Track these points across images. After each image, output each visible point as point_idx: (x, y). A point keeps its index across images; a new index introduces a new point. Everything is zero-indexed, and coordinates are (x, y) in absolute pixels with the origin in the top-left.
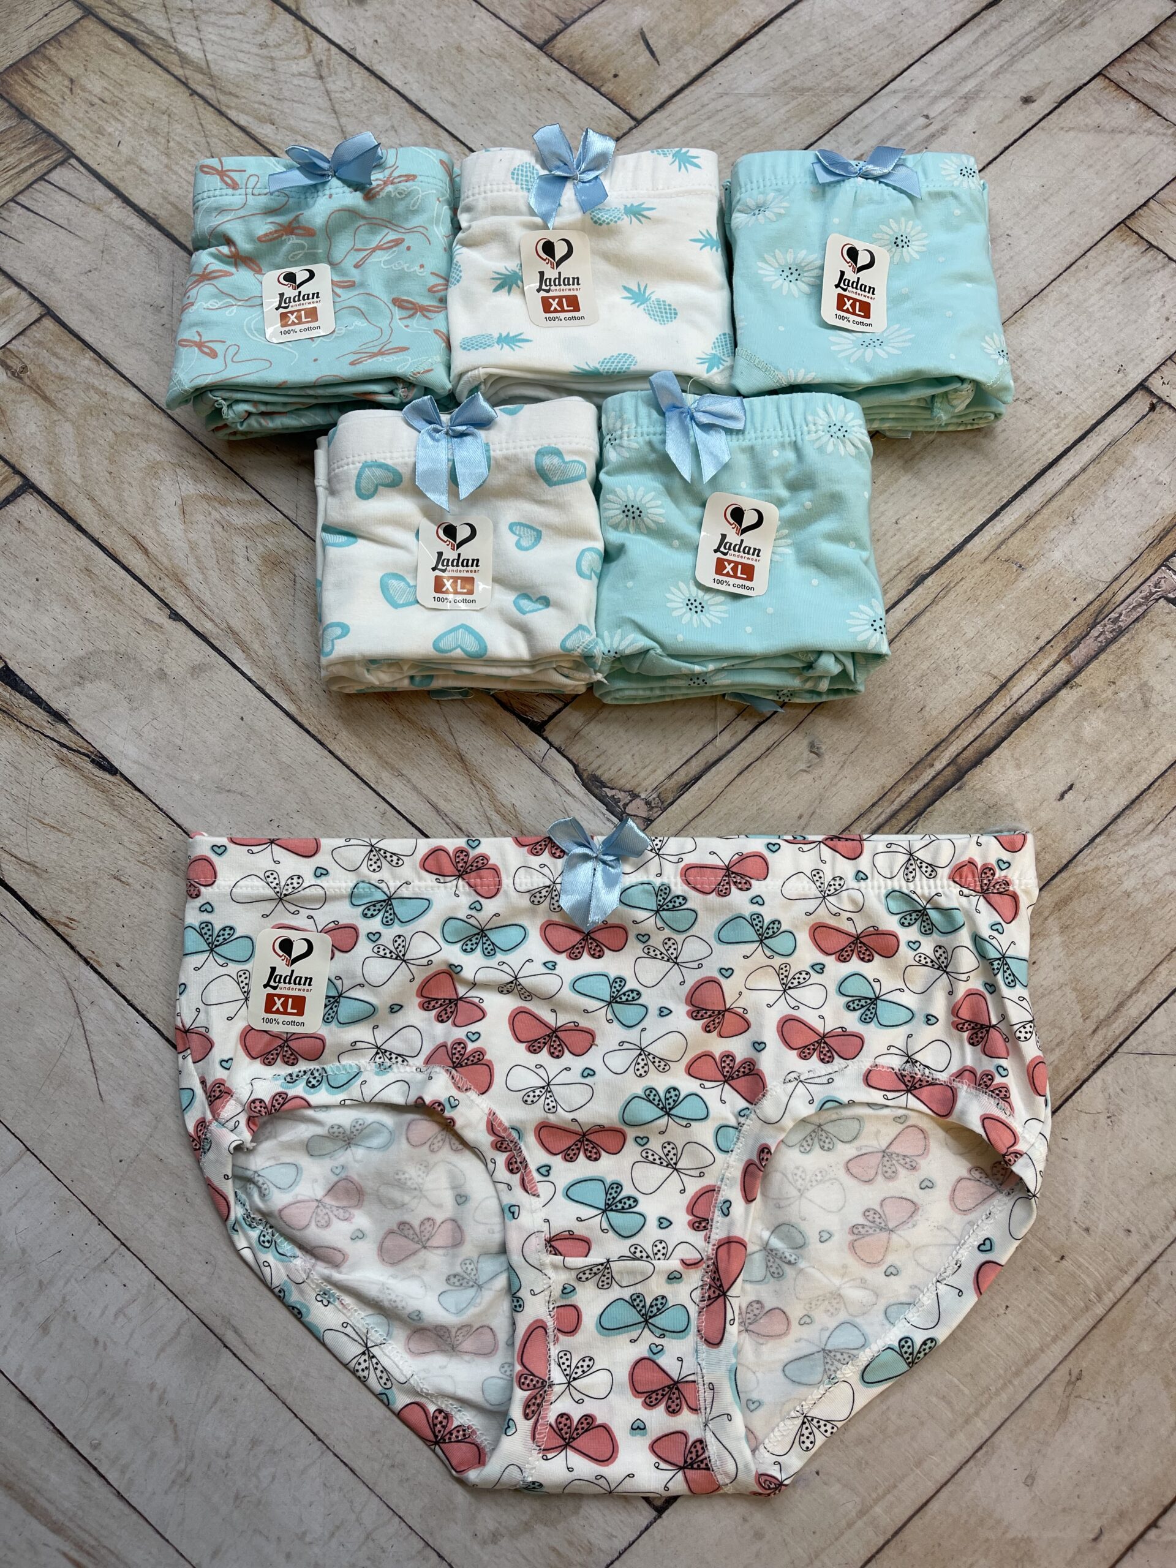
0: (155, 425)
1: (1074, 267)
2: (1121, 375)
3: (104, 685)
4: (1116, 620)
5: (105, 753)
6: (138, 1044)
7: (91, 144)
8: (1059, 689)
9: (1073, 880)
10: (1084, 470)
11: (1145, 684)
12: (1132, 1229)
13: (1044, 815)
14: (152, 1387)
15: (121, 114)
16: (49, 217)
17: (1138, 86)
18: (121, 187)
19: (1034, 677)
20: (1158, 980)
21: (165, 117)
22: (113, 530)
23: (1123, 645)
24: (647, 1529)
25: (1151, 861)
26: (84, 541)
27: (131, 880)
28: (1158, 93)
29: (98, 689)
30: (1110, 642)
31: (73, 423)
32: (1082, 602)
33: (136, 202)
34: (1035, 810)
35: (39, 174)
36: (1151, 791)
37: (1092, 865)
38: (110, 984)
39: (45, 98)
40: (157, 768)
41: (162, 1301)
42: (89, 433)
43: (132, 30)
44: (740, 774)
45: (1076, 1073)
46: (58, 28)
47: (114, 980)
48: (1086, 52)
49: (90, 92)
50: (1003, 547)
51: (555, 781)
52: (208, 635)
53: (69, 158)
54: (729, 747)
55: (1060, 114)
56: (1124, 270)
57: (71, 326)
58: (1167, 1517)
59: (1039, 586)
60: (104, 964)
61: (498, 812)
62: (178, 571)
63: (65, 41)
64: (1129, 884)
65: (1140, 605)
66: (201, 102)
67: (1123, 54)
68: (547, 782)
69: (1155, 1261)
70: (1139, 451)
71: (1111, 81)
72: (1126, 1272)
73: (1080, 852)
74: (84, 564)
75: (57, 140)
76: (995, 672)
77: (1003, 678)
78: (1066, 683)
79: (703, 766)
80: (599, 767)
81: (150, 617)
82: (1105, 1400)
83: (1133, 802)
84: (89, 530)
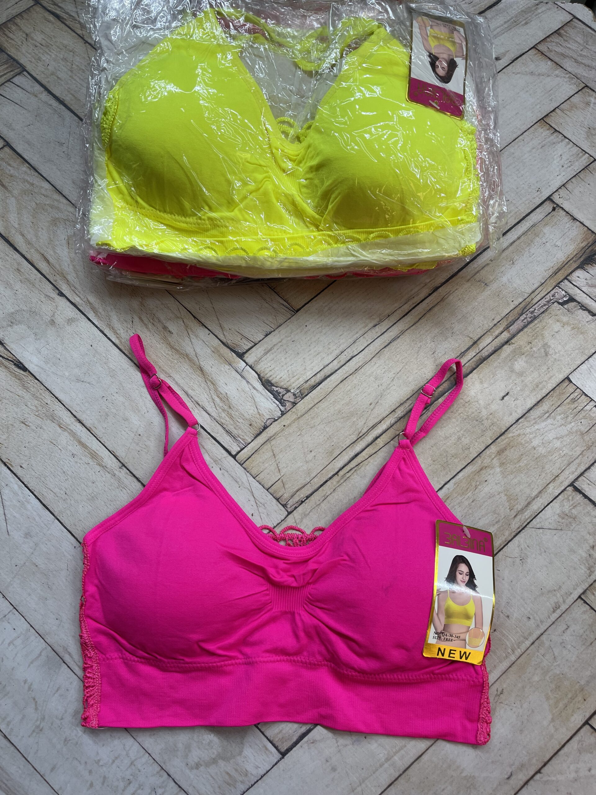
0: (57, 201)
1: (517, 140)
2: (539, 193)
3: (23, 327)
4: (532, 312)
5: (21, 361)
6: (29, 507)
7: (34, 65)
8: (503, 345)
9: (507, 440)
10: (519, 238)
11: (546, 344)
12: (531, 617)
13: (494, 407)
14: (25, 682)
15: (50, 51)
16: (11, 99)
17: (552, 54)
18: (48, 86)
19: (490, 339)
20: (548, 491)
21: (72, 53)
22: (33, 250)
23: (536, 324)
24: (276, 764)
25: (546, 432)
26: (17, 256)
27: (30, 424)
28: (562, 57)
29: (20, 329)
30: (529, 323)
31: (16, 198)
32: (516, 303)
33: (54, 93)
34: (489, 405)
35: (8, 78)
36: (548, 397)
37: (517, 433)
38: (17, 476)
39: (13, 42)
40: (47, 369)
41: (33, 638)
42: (23, 203)
43: (58, 12)
44: (342, 382)
45: (505, 537)
46: (22, 9)
47: (19, 474)
48: (527, 36)
49: (36, 41)
50: (478, 274)
51: (248, 382)
52: (77, 304)
53: (23, 71)
54: (336, 368)
55: (513, 66)
56: (542, 142)
57: (18, 151)
58: (546, 768)
59: (495, 294)
60: (14, 465)
61: (218, 397)
62: (64, 272)
63: (25, 16)
64: (535, 443)
65: (545, 305)
66: (89, 47)
67: (545, 38)
68: (244, 382)
69: (542, 634)
70: (547, 230)
71: (539, 51)
72: (527, 639)
73: (511, 426)
74: (16, 267)
75: (18, 62)
76: (471, 335)
77: (476, 339)
78: (507, 342)
79: (323, 377)
80: (271, 376)
81: (49, 294)
82: (515, 705)
83: (538, 402)
84: (20, 250)
